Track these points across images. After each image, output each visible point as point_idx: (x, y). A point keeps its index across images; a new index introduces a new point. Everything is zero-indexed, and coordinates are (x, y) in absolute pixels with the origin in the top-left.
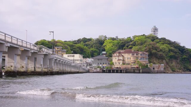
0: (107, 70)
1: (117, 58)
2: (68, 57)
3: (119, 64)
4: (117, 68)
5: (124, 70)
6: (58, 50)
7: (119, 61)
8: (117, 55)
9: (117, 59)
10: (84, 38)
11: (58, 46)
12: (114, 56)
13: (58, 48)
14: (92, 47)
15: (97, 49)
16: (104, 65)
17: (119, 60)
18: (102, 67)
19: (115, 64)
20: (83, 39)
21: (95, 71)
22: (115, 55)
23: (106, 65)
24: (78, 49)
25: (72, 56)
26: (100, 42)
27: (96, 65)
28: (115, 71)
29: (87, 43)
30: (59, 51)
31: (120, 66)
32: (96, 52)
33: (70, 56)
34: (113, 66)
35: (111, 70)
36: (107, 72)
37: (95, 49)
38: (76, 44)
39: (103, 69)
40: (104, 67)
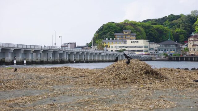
0: (174, 58)
1: (192, 42)
2: (132, 42)
3: (194, 50)
4: (192, 55)
5: (195, 58)
6: (126, 34)
7: (194, 47)
8: (192, 39)
9: (192, 44)
10: (172, 14)
11: (128, 30)
12: (189, 41)
13: (126, 32)
14: (179, 27)
15: (185, 29)
16: (171, 52)
17: (194, 45)
18: (169, 55)
19: (189, 50)
20: (169, 16)
21: (158, 59)
22: (190, 39)
23: (174, 52)
24: (156, 31)
25: (136, 42)
26: (192, 20)
27: (162, 52)
28: (184, 59)
29: (173, 22)
30: (128, 35)
31: (195, 53)
32: (183, 34)
33: (134, 42)
34: (187, 53)
35: (179, 58)
36: (174, 61)
37: (182, 30)
38: (155, 24)
39: (170, 56)
40: (171, 54)
